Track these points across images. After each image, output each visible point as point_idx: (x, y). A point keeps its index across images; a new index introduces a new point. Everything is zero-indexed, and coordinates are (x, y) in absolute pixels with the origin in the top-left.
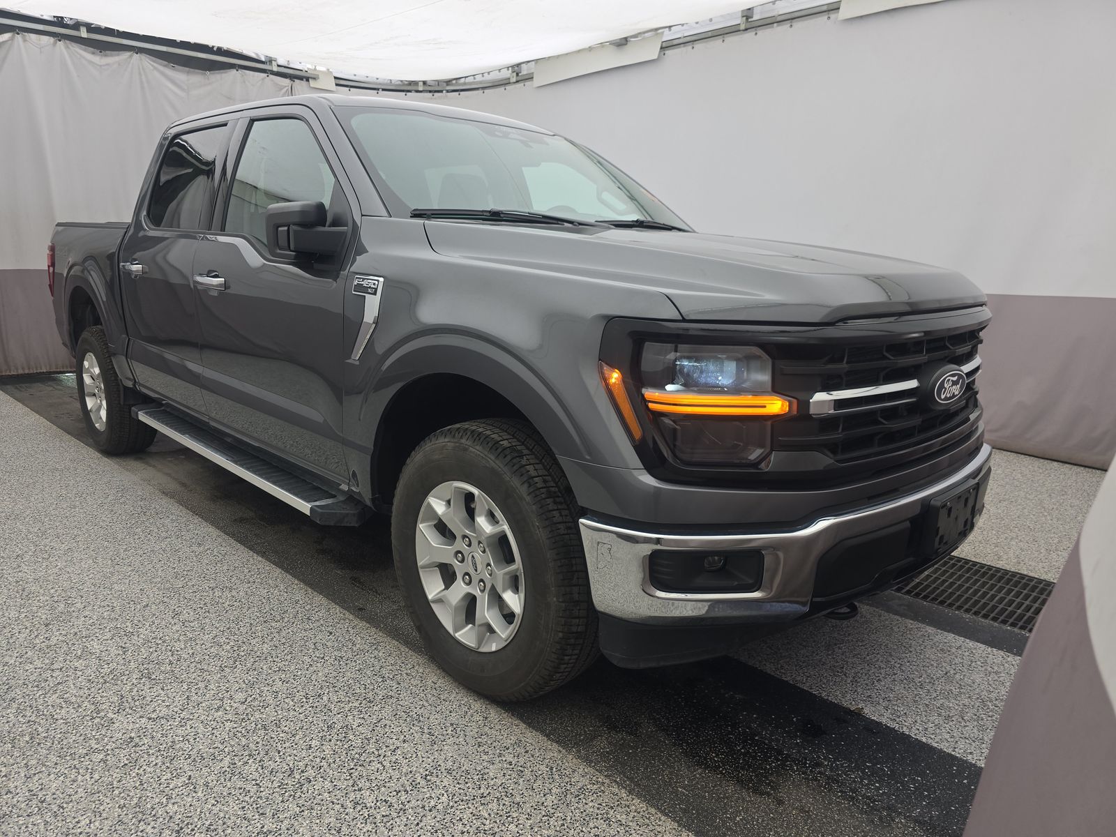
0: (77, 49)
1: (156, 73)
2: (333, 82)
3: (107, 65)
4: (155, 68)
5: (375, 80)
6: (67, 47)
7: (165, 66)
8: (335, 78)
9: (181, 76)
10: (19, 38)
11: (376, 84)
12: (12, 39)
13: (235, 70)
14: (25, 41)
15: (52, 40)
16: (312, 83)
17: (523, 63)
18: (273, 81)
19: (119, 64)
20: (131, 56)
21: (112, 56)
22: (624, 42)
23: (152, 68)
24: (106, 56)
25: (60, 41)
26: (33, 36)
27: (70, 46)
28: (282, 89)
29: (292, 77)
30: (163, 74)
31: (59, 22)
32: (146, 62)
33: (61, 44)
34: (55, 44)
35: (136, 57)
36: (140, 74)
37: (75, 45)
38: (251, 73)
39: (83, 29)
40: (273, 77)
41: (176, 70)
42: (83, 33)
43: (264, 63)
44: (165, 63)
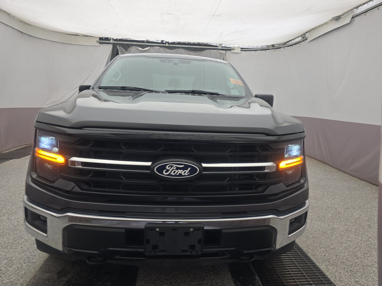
2: (240, 50)
3: (173, 52)
4: (185, 52)
5: (256, 47)
6: (163, 49)
8: (241, 48)
10: (152, 48)
11: (258, 48)
12: (150, 48)
13: (207, 50)
14: (153, 48)
15: (159, 47)
16: (232, 51)
17: (307, 32)
18: (219, 52)
19: (176, 52)
20: (178, 50)
21: (174, 50)
22: (339, 18)
23: (184, 52)
24: (172, 50)
26: (155, 47)
28: (222, 54)
29: (226, 50)
30: (187, 53)
31: (162, 42)
32: (183, 50)
33: (161, 48)
34: (160, 48)
35: (180, 49)
37: (165, 48)
38: (212, 50)
39: (167, 44)
40: (219, 51)
41: (191, 52)
42: (167, 45)
43: (217, 47)
44: (187, 50)
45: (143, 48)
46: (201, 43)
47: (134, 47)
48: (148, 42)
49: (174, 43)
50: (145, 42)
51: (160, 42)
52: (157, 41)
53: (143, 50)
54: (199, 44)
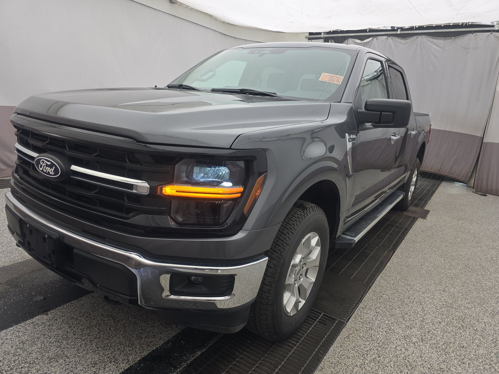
0: (396, 39)
1: (429, 43)
3: (407, 42)
4: (428, 40)
6: (392, 39)
7: (433, 38)
9: (440, 42)
10: (375, 39)
12: (372, 39)
13: (471, 34)
14: (377, 39)
15: (386, 37)
18: (495, 35)
19: (412, 42)
20: (417, 38)
21: (409, 39)
23: (427, 40)
24: (407, 39)
25: (389, 37)
26: (380, 37)
27: (393, 38)
30: (432, 42)
31: (393, 29)
32: (424, 38)
33: (390, 38)
34: (388, 38)
35: (420, 37)
36: (421, 44)
37: (394, 37)
38: (481, 33)
39: (399, 30)
40: (494, 33)
41: (438, 39)
42: (399, 32)
43: (493, 26)
44: (432, 37)
45: (362, 40)
46: (460, 24)
47: (350, 40)
48: (371, 30)
49: (412, 28)
50: (368, 31)
51: (390, 28)
52: (385, 28)
53: (363, 42)
54: (456, 26)
